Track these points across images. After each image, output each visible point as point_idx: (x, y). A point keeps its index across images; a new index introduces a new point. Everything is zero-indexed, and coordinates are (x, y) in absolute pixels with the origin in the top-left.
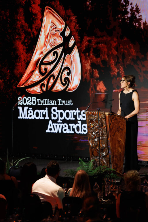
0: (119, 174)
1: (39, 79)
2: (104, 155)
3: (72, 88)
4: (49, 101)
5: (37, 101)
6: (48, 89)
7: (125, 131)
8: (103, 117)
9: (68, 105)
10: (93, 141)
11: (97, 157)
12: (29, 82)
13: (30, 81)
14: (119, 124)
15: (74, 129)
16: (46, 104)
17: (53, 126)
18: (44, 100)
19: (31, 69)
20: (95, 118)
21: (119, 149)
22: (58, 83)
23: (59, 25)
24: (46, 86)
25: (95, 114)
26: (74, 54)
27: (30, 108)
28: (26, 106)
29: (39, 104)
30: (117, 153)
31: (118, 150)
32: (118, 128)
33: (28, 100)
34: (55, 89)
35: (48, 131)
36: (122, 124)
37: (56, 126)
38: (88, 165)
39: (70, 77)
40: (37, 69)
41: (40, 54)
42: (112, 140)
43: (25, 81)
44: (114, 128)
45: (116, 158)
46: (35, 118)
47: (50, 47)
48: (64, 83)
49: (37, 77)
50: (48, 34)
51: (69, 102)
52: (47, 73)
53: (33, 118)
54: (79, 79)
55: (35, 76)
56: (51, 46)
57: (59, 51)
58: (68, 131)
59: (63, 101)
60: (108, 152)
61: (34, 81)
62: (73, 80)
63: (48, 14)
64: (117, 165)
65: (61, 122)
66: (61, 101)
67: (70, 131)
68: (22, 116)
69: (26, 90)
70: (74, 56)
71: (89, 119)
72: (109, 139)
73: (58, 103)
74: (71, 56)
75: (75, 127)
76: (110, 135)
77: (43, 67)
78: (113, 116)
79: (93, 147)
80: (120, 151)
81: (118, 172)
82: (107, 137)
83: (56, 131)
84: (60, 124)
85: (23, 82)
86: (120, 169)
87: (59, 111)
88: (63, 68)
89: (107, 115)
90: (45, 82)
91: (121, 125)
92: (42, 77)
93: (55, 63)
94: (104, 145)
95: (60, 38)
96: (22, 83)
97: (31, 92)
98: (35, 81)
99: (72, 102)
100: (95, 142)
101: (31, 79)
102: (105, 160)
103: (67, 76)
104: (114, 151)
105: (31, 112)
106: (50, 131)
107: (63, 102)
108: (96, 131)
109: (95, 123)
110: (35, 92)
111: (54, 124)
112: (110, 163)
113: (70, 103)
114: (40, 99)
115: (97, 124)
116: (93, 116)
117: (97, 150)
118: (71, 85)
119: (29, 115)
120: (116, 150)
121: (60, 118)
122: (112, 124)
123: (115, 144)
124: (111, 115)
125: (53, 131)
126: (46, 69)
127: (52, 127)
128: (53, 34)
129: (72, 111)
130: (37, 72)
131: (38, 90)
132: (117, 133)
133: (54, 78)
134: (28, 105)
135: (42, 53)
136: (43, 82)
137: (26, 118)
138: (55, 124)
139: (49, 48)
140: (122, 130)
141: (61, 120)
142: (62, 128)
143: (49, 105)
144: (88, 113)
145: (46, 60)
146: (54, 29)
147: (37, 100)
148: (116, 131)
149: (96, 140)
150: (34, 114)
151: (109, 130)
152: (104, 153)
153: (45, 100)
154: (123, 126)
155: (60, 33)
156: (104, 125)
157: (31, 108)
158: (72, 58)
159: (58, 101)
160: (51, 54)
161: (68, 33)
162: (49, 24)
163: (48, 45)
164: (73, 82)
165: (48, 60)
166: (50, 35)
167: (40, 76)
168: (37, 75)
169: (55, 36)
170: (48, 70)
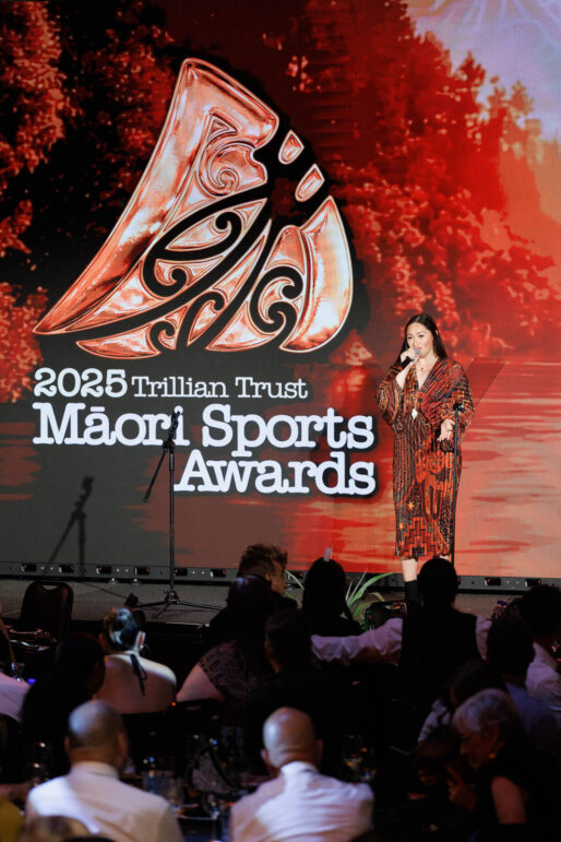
1: (146, 307)
3: (305, 339)
4: (190, 384)
5: (133, 383)
6: (189, 343)
9: (286, 396)
12: (93, 318)
13: (97, 313)
16: (178, 392)
18: (166, 379)
19: (105, 270)
22: (239, 322)
23: (250, 123)
24: (177, 331)
26: (322, 224)
29: (140, 394)
34: (222, 340)
35: (183, 486)
37: (224, 470)
39: (298, 303)
40: (137, 271)
41: (154, 220)
43: (74, 312)
46: (118, 441)
47: (202, 197)
48: (270, 322)
49: (139, 299)
50: (196, 152)
51: (291, 387)
52: (185, 288)
53: (110, 443)
54: (343, 309)
55: (125, 297)
56: (208, 196)
57: (249, 213)
58: (281, 487)
59: (261, 383)
61: (117, 312)
62: (314, 314)
63: (196, 83)
65: (249, 454)
66: (252, 384)
67: (292, 484)
68: (51, 434)
69: (78, 343)
70: (319, 231)
73: (234, 390)
74: (304, 232)
75: (317, 472)
77: (165, 269)
85: (63, 318)
87: (242, 420)
88: (263, 272)
90: (176, 318)
92: (158, 302)
93: (225, 254)
95: (253, 170)
96: (58, 322)
97: (105, 351)
98: (123, 315)
99: (304, 388)
101: (105, 308)
103: (285, 300)
106: (191, 488)
107: (264, 388)
110: (121, 353)
113: (297, 389)
114: (147, 378)
118: (301, 331)
121: (242, 441)
125: (208, 486)
126: (179, 275)
128: (219, 155)
129: (305, 421)
130: (135, 282)
131: (136, 344)
133: (218, 306)
135: (162, 217)
136: (162, 319)
137: (74, 440)
138: (217, 465)
141: (247, 449)
143: (190, 395)
145: (181, 242)
146: (222, 136)
147: (134, 378)
153: (170, 382)
155: (254, 150)
158: (309, 238)
159: (237, 384)
160: (207, 223)
161: (290, 154)
162: (198, 120)
163: (195, 190)
164: (311, 320)
165: (194, 243)
166: (205, 156)
167: (149, 296)
168: (133, 294)
169: (231, 161)
170: (191, 277)
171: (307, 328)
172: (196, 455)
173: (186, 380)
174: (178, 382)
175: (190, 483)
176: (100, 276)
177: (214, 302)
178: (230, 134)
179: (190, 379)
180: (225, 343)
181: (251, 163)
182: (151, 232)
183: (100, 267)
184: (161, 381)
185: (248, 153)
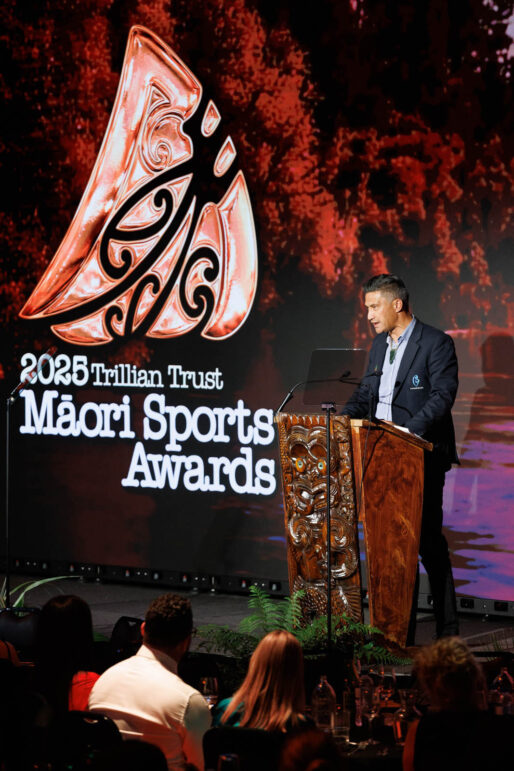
0: (394, 645)
1: (102, 291)
2: (342, 575)
3: (221, 326)
4: (134, 372)
5: (92, 371)
6: (134, 328)
7: (418, 489)
8: (342, 436)
9: (207, 387)
10: (301, 523)
11: (314, 581)
12: (63, 303)
13: (66, 296)
14: (398, 462)
15: (227, 476)
16: (126, 381)
17: (150, 464)
18: (116, 367)
19: (72, 251)
20: (313, 438)
21: (398, 553)
22: (171, 307)
23: (181, 93)
24: (125, 316)
25: (313, 426)
26: (234, 201)
27: (64, 397)
28: (52, 386)
29: (98, 383)
30: (390, 567)
31: (394, 560)
32: (394, 479)
33: (58, 365)
34: (158, 327)
35: (129, 481)
36: (409, 463)
37: (160, 463)
38: (282, 612)
39: (215, 286)
40: (96, 252)
41: (108, 199)
42: (372, 519)
43: (49, 295)
44: (380, 478)
45: (384, 585)
46: (82, 433)
47: (145, 174)
48: (194, 306)
49: (95, 282)
50: (140, 124)
51: (210, 377)
52: (131, 269)
53: (76, 433)
54: (250, 293)
55: (87, 279)
56: (148, 172)
57: (179, 188)
58: (203, 485)
59: (188, 372)
60: (356, 563)
62: (227, 298)
63: (140, 52)
64: (387, 611)
65: (178, 448)
66: (181, 373)
67: (212, 482)
68: (33, 424)
69: (52, 328)
70: (232, 208)
71: (289, 442)
72: (364, 515)
73: (168, 380)
74: (221, 209)
75: (230, 469)
76: (366, 501)
77: (116, 248)
78: (377, 432)
79: (301, 546)
80: (401, 561)
81: (392, 638)
82: (355, 508)
83: (160, 484)
84: (175, 458)
85: (42, 301)
86: (399, 629)
87: (174, 411)
88: (189, 253)
89: (357, 431)
90: (123, 302)
91: (405, 466)
92: (112, 284)
93: (161, 233)
94: (343, 540)
95: (182, 143)
96: (38, 305)
97: (72, 337)
98: (85, 299)
99: (220, 378)
100: (308, 528)
101: (72, 291)
102: (346, 594)
103: (206, 283)
104: (380, 560)
105: (67, 411)
106: (135, 483)
107: (189, 378)
108: (313, 487)
109: (310, 457)
110: (84, 339)
111: (151, 457)
112: (365, 606)
113: (213, 380)
114: (103, 365)
115: (317, 462)
116: (304, 433)
117: (317, 554)
118: (218, 316)
119: (60, 422)
120: (387, 557)
121: (175, 435)
122: (373, 463)
123: (384, 537)
124: (373, 428)
125: (147, 483)
126: (126, 255)
127: (145, 469)
128: (157, 128)
129: (221, 412)
130: (93, 265)
131: (94, 329)
132: (391, 495)
133: (155, 290)
134: (57, 383)
135: (113, 195)
136: (113, 303)
137: (50, 430)
138: (155, 458)
139: (141, 177)
140: (409, 484)
141: (178, 442)
142: (183, 470)
143: (135, 385)
144: (286, 420)
145: (129, 221)
146: (159, 108)
147: (93, 365)
148: (387, 490)
149: (314, 519)
150: (77, 419)
151: (361, 484)
152: (343, 567)
153: (119, 369)
154: (412, 469)
155: (183, 122)
156: (345, 463)
157: (70, 397)
158: (224, 214)
159: (169, 373)
160: (147, 200)
161: (211, 125)
162: (141, 91)
163: (139, 165)
164: (225, 306)
165: (137, 222)
166: (146, 129)
167: (105, 279)
168: (92, 276)
169: (165, 134)
170: (136, 258)
171: (223, 313)
172: (139, 448)
173: (132, 369)
174: (126, 369)
175: (135, 478)
176: (68, 257)
177: (152, 284)
178: (166, 105)
179: (135, 367)
180: (161, 329)
181: (181, 136)
182: (106, 211)
183: (68, 249)
184: (113, 368)
185: (179, 124)
